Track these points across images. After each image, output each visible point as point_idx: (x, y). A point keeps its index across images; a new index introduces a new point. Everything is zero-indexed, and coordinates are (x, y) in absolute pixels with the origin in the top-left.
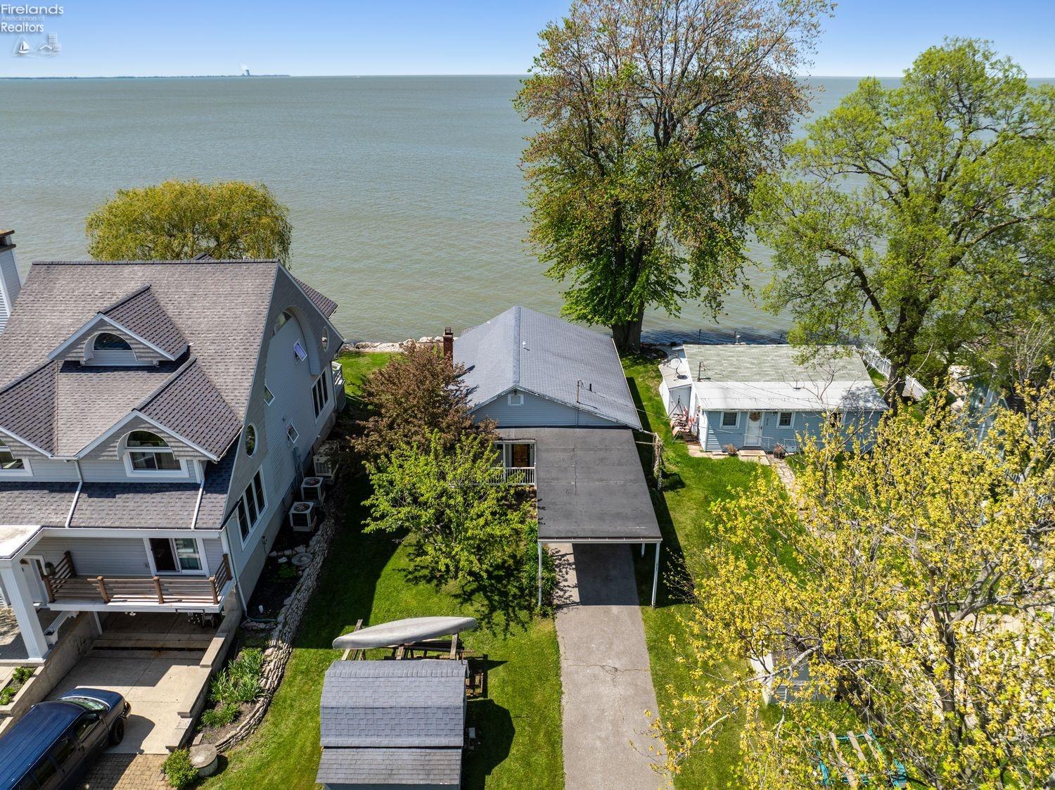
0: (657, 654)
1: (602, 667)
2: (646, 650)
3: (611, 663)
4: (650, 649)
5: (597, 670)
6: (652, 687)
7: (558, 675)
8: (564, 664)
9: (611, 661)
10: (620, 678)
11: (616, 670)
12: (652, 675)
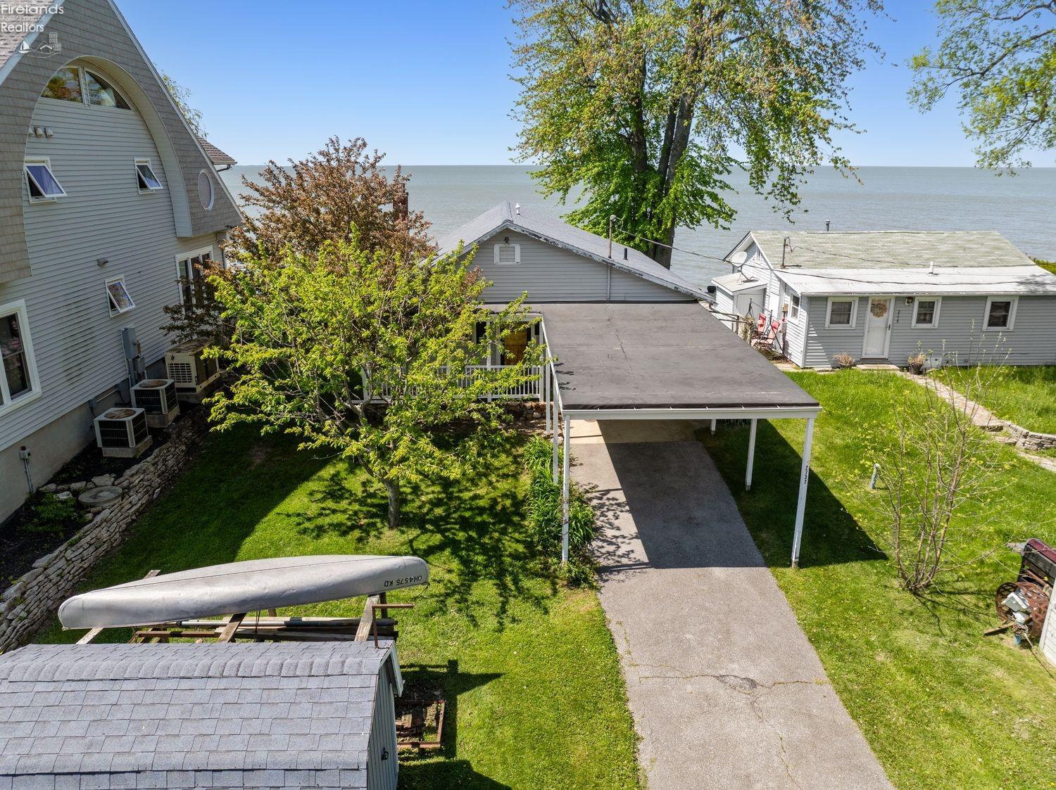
0: (834, 649)
1: (720, 678)
2: (808, 645)
3: (738, 668)
4: (815, 640)
5: (710, 685)
6: (849, 718)
7: (620, 698)
8: (631, 676)
9: (735, 666)
10: (767, 702)
11: (753, 684)
12: (838, 692)
